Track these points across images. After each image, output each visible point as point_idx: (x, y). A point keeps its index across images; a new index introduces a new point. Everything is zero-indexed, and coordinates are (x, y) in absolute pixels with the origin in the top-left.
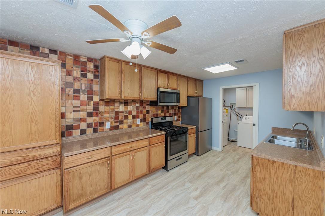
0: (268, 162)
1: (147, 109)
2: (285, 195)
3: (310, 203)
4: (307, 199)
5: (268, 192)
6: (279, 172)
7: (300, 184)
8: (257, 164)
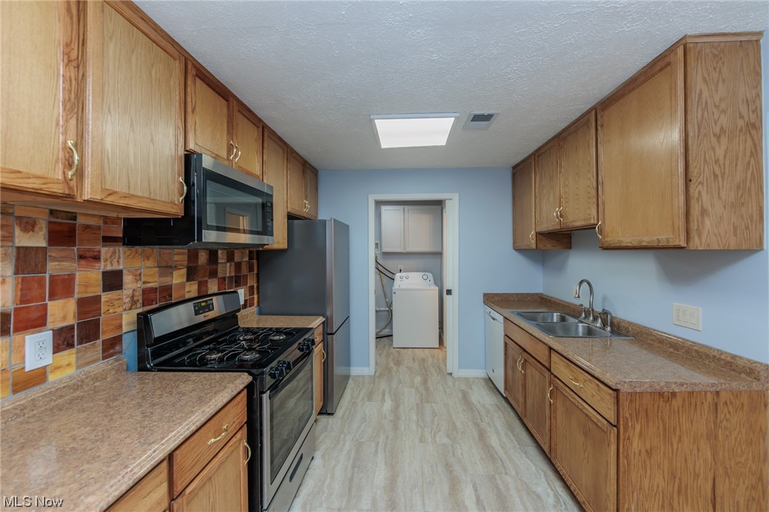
0: (659, 399)
1: (105, 266)
2: (698, 479)
3: (746, 477)
4: (741, 467)
5: (660, 487)
6: (684, 421)
7: (727, 436)
8: (630, 415)
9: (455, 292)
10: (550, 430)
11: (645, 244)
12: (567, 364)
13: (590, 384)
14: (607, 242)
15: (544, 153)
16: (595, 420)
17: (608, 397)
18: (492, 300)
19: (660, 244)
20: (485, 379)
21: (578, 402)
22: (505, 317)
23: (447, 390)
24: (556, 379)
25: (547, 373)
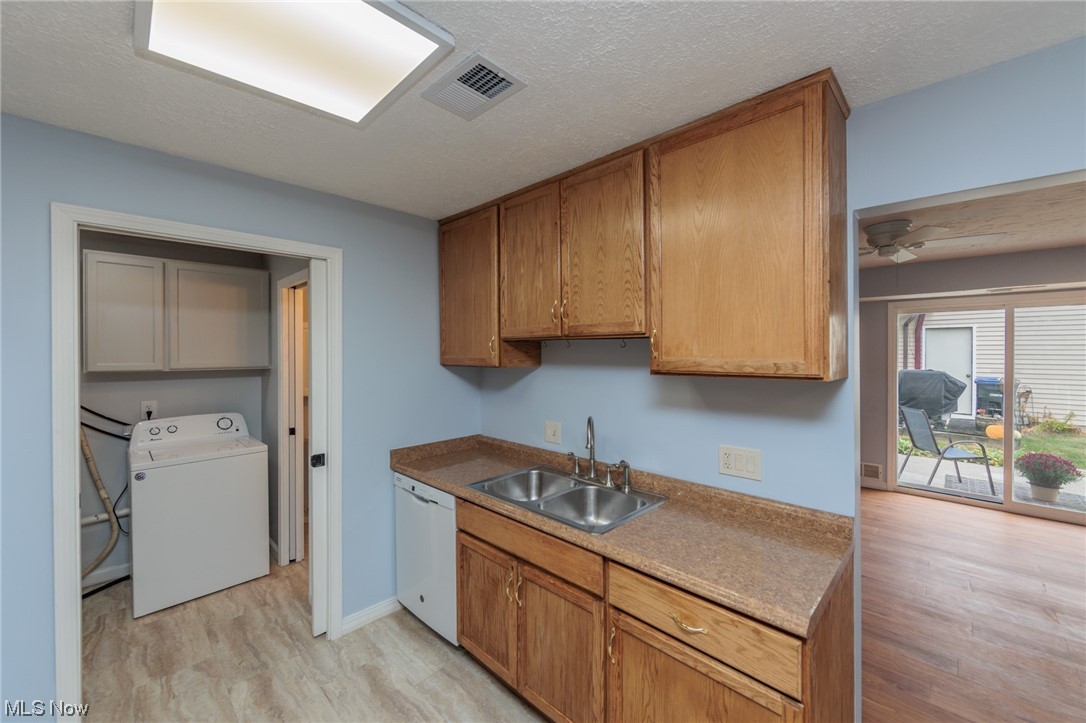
9: (335, 459)
10: (606, 710)
11: (748, 370)
12: (661, 590)
13: (732, 628)
14: (669, 362)
15: (522, 205)
16: (748, 694)
17: (787, 653)
18: (413, 461)
19: (780, 372)
20: (395, 616)
21: (696, 660)
22: (457, 497)
23: (330, 686)
24: (623, 616)
25: (595, 607)
